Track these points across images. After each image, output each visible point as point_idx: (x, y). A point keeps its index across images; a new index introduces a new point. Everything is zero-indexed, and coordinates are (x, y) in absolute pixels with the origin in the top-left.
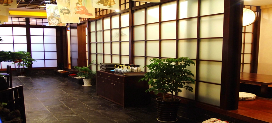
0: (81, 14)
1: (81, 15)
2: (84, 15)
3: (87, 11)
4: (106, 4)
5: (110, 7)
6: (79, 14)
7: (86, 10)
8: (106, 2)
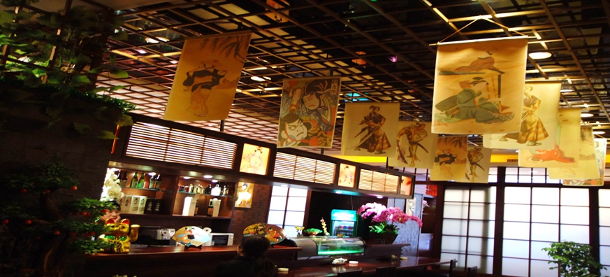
0: (546, 160)
1: (546, 162)
2: (554, 161)
3: (561, 153)
4: (524, 138)
5: (535, 145)
6: (541, 160)
7: (560, 150)
8: (523, 135)
